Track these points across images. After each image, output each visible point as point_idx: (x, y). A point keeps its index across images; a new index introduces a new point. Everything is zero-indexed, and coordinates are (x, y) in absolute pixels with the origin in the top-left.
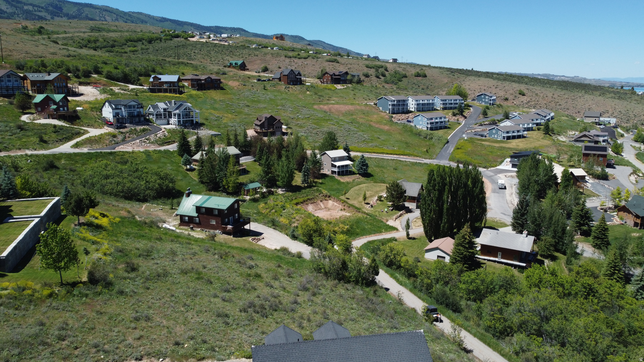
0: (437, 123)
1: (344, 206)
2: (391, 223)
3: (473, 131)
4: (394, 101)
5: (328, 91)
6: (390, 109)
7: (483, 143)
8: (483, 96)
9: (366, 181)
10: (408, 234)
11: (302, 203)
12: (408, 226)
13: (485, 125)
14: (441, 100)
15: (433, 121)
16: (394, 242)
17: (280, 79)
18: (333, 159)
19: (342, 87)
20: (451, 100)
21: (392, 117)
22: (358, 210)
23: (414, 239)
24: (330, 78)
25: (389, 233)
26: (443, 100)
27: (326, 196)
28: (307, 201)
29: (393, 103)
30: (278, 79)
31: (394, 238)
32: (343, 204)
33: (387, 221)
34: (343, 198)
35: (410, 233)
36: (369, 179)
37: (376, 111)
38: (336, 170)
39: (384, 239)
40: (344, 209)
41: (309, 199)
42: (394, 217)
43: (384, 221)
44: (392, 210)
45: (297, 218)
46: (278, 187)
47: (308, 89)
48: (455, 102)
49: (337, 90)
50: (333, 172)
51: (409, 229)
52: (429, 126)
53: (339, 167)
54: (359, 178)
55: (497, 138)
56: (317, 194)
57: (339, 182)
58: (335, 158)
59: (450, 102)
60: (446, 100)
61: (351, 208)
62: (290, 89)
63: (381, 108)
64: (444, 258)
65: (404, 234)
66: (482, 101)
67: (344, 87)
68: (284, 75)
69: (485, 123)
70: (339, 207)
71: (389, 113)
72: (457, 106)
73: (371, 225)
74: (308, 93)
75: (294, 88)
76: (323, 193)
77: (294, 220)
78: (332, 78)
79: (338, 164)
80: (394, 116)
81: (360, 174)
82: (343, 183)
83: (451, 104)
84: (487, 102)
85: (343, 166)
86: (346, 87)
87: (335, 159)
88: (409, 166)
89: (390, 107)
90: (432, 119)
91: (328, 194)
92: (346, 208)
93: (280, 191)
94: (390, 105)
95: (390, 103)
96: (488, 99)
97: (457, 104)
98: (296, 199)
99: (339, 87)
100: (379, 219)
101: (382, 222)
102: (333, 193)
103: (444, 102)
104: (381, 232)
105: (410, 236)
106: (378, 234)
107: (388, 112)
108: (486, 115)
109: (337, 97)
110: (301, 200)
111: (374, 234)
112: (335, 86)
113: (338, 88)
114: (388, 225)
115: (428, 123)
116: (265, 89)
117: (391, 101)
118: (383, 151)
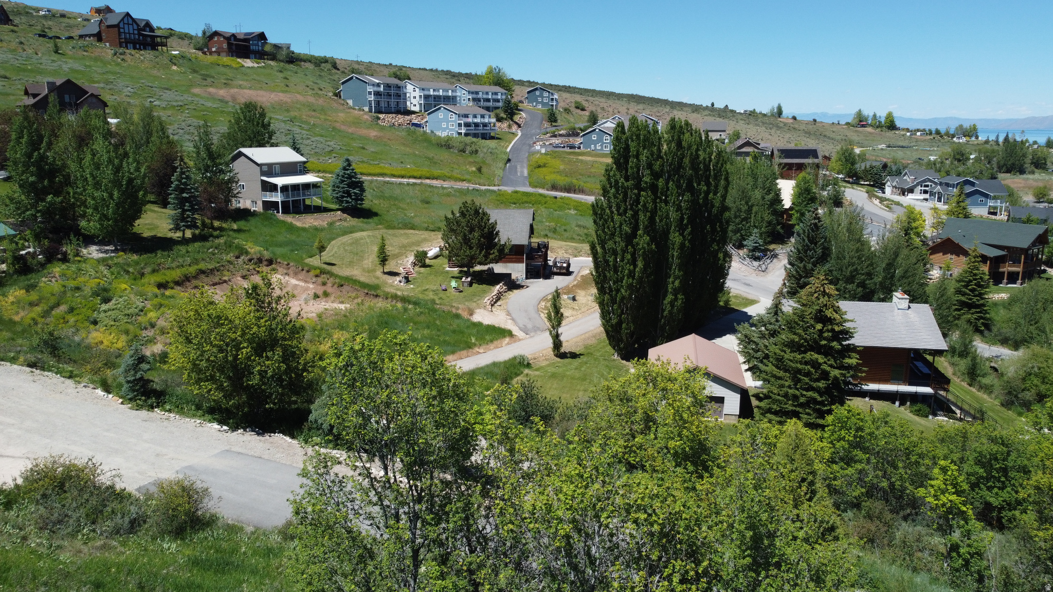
0: (477, 125)
1: (324, 284)
2: (483, 316)
3: (547, 143)
4: (378, 85)
5: (222, 69)
6: (370, 102)
7: (580, 157)
8: (537, 93)
9: (365, 225)
10: (557, 344)
11: (178, 283)
12: (556, 317)
13: (561, 135)
14: (469, 92)
15: (470, 120)
16: (526, 371)
17: (99, 37)
18: (265, 168)
19: (256, 65)
20: (487, 93)
21: (378, 118)
22: (372, 291)
23: (574, 356)
24: (225, 46)
25: (492, 346)
26: (473, 93)
27: (260, 260)
28: (196, 277)
29: (376, 89)
30: (93, 35)
31: (523, 358)
32: (320, 280)
33: (471, 313)
34: (315, 261)
35: (562, 338)
36: (370, 220)
37: (341, 107)
38: (277, 198)
39: (494, 364)
40: (326, 294)
41: (202, 272)
42: (487, 300)
43: (465, 315)
44: (471, 284)
45: (161, 323)
46: (89, 240)
47: (174, 61)
48: (494, 97)
49: (243, 69)
50: (268, 205)
51: (559, 324)
52: (463, 131)
53: (285, 189)
54: (345, 220)
55: (602, 150)
56: (230, 256)
57: (291, 228)
58: (270, 165)
59: (485, 96)
60: (477, 93)
61: (345, 288)
62: (128, 57)
63: (350, 102)
65: (547, 341)
66: (538, 102)
67: (260, 65)
68: (109, 27)
69: (561, 133)
70: (307, 289)
71: (370, 111)
72: (500, 104)
73: (428, 327)
74: (175, 68)
75: (137, 55)
76: (247, 253)
77: (150, 333)
78: (229, 44)
79: (280, 181)
80: (382, 116)
81: (344, 210)
82: (304, 229)
83: (488, 100)
84: (547, 104)
85: (295, 187)
86: (263, 64)
87: (270, 169)
88: (453, 195)
89: (372, 98)
90: (466, 116)
91: (267, 255)
92: (329, 288)
93: (93, 252)
94: (370, 93)
95: (370, 89)
96: (549, 97)
97: (498, 101)
98: (154, 271)
99: (248, 63)
100: (446, 308)
101: (457, 316)
102: (279, 251)
103: (475, 96)
104: (469, 346)
105: (565, 348)
106: (464, 352)
107: (366, 109)
108: (556, 121)
109: (247, 80)
110: (176, 274)
112: (239, 60)
113: (246, 65)
114: (479, 324)
115: (460, 125)
116: (56, 52)
117: (373, 85)
118: (381, 171)
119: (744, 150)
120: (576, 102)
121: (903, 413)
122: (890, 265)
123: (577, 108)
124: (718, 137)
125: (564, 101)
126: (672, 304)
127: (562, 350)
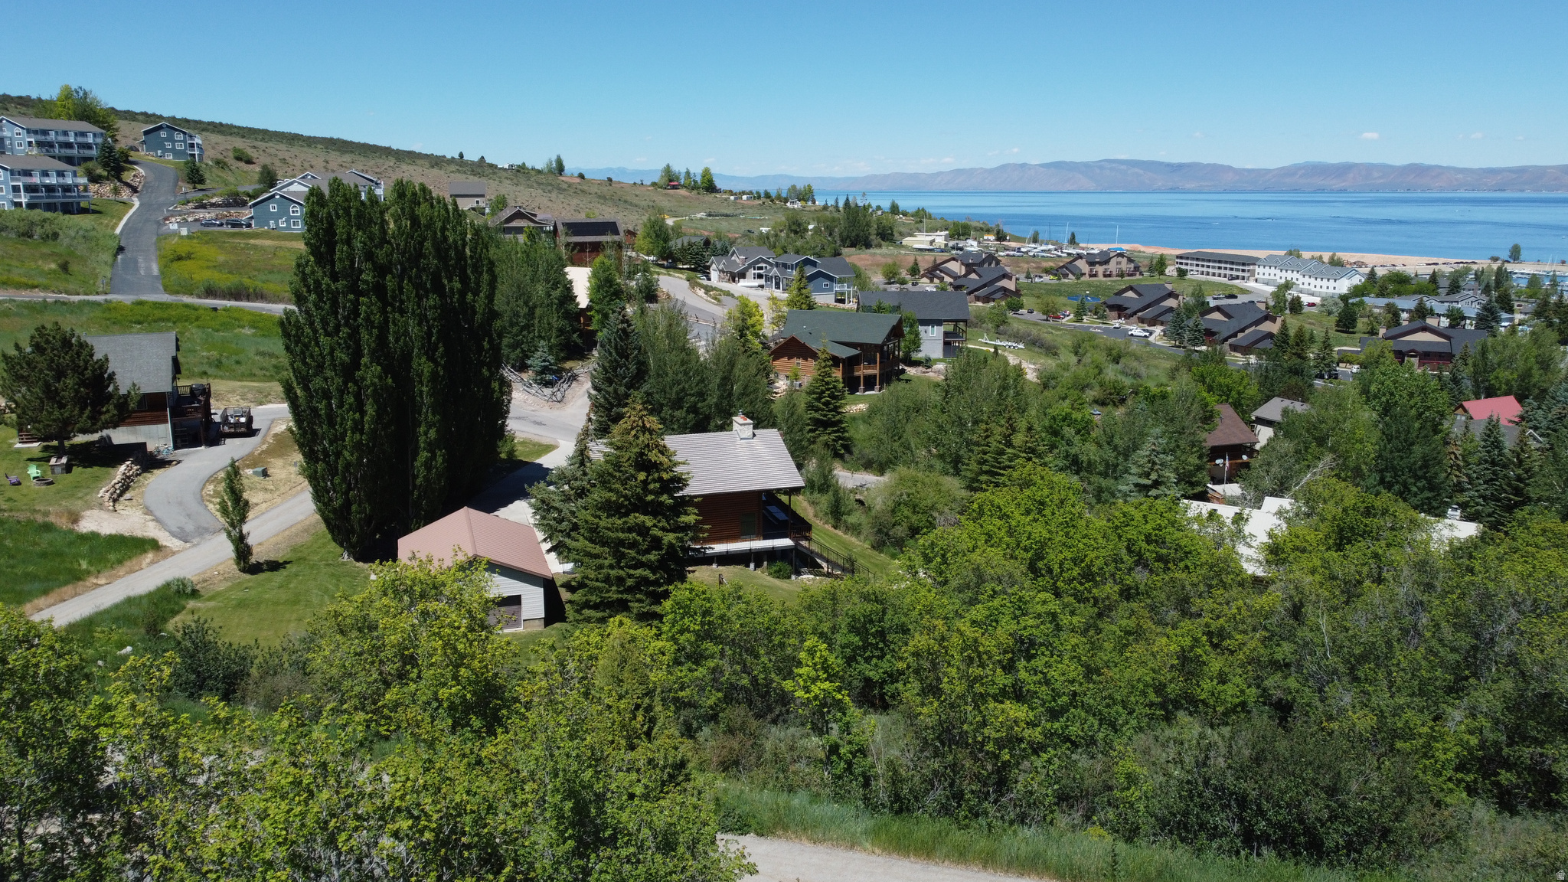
0: (50, 189)
2: (97, 522)
3: (190, 219)
7: (252, 241)
8: (163, 134)
10: (243, 551)
12: (237, 507)
13: (213, 205)
14: (29, 131)
15: (36, 180)
16: (191, 604)
20: (65, 133)
23: (274, 566)
25: (121, 571)
26: (36, 132)
31: (182, 582)
33: (75, 519)
35: (250, 541)
39: (129, 601)
42: (103, 493)
43: (63, 523)
44: (68, 469)
48: (80, 139)
51: (243, 519)
52: (24, 199)
55: (288, 228)
59: (61, 139)
60: (45, 132)
64: (515, 601)
65: (223, 549)
66: (165, 150)
69: (214, 200)
72: (94, 152)
83: (69, 145)
84: (182, 153)
88: (17, 315)
90: (27, 173)
96: (184, 141)
97: (89, 146)
100: (22, 516)
101: (48, 527)
103: (41, 138)
104: (76, 577)
105: (258, 556)
106: (68, 590)
108: (202, 181)
111: (45, 592)
114: (94, 536)
115: (16, 189)
119: (514, 224)
120: (235, 150)
121: (760, 577)
122: (726, 380)
123: (239, 159)
124: (475, 205)
125: (213, 148)
126: (428, 465)
127: (253, 560)
